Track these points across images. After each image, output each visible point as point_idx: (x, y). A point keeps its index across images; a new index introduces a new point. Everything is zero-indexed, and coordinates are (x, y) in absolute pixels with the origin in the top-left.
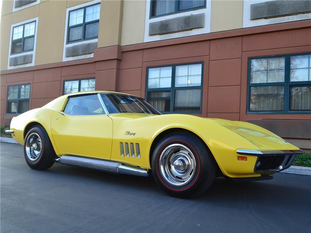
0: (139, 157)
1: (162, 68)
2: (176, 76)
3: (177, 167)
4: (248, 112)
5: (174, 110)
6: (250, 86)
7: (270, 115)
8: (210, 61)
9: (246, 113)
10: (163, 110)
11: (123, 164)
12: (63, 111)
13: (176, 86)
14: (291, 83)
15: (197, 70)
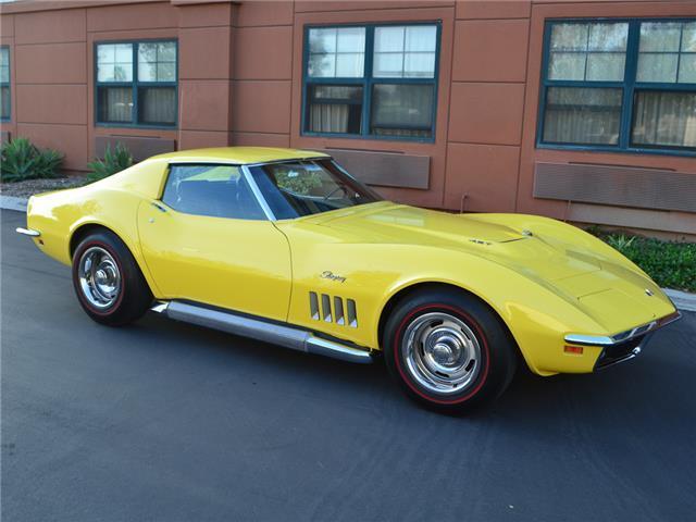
0: (354, 324)
1: (340, 30)
2: (375, 50)
3: (441, 358)
4: (539, 145)
5: (370, 132)
6: (547, 86)
7: (587, 154)
8: (455, 20)
9: (535, 147)
10: (344, 130)
11: (317, 334)
12: (161, 199)
13: (376, 75)
14: (637, 86)
15: (425, 38)
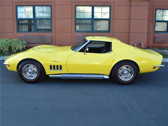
5: (36, 31)
6: (76, 19)
7: (86, 33)
9: (75, 32)
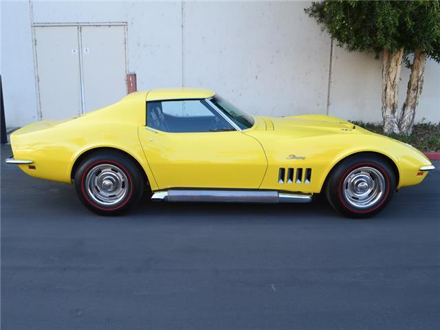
12: (146, 125)
